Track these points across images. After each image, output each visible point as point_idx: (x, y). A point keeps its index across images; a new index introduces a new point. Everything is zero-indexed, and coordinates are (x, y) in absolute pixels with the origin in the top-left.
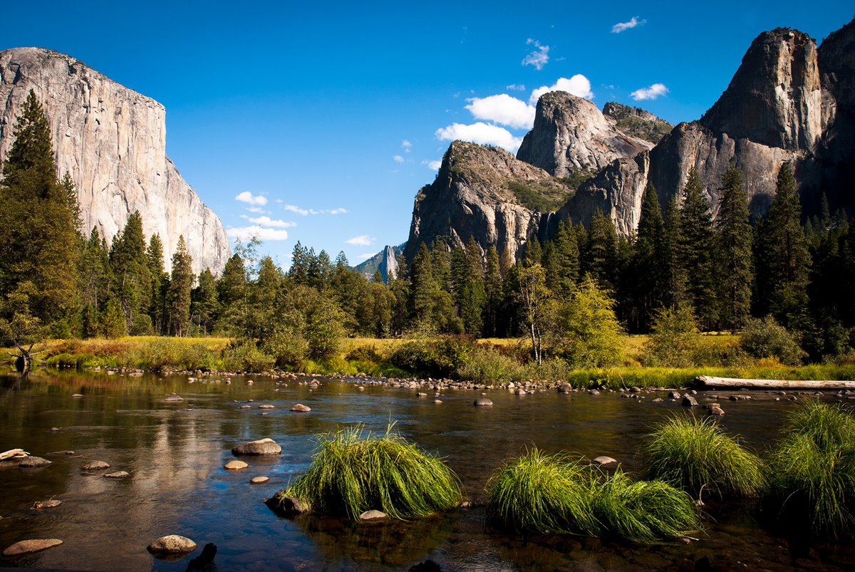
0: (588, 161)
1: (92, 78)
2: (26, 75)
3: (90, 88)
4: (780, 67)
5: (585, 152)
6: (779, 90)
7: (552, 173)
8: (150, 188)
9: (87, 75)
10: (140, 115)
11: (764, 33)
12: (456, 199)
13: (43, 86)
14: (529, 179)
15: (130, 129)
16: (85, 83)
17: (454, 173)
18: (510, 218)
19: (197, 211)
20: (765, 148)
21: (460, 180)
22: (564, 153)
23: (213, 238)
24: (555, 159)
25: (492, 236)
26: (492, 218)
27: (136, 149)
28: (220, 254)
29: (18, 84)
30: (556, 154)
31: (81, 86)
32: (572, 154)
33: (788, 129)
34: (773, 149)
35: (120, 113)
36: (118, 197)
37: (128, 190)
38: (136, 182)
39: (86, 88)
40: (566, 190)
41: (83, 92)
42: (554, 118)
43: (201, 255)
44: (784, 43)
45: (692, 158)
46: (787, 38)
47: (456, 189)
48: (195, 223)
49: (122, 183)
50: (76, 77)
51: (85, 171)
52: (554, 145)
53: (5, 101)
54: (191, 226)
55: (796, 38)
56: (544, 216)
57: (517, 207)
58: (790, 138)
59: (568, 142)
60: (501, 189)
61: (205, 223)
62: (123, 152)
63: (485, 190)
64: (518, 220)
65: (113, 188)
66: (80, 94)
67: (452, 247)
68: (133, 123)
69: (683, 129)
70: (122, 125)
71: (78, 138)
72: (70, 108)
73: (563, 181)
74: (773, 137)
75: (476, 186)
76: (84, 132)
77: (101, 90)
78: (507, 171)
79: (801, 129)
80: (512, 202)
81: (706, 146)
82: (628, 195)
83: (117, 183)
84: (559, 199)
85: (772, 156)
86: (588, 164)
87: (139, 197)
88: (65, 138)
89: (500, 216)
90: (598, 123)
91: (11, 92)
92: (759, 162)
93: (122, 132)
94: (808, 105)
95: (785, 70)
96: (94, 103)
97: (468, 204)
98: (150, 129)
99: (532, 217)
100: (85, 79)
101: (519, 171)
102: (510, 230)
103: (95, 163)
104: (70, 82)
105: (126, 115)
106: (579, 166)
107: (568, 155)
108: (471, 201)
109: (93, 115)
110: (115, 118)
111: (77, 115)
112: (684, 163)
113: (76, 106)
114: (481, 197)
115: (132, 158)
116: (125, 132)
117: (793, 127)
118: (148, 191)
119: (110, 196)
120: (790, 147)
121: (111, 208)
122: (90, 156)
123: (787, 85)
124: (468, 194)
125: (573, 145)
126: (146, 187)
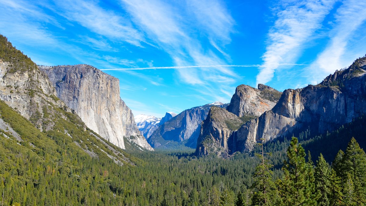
0: (248, 111)
1: (100, 74)
2: (84, 76)
3: (100, 77)
4: (289, 98)
5: (248, 107)
6: (289, 104)
7: (238, 115)
8: (116, 107)
9: (99, 73)
10: (113, 84)
11: (286, 90)
12: (212, 126)
13: (88, 79)
14: (231, 119)
15: (111, 89)
16: (98, 76)
17: (211, 118)
18: (225, 132)
19: (125, 109)
20: (286, 118)
21: (213, 121)
22: (242, 107)
23: (129, 117)
24: (239, 109)
25: (220, 137)
26: (220, 132)
27: (112, 95)
28: (131, 123)
29: (82, 79)
30: (240, 108)
31: (97, 77)
32: (244, 108)
33: (291, 114)
34: (288, 118)
35: (108, 84)
36: (107, 110)
37: (110, 108)
38: (112, 105)
39: (99, 77)
40: (241, 121)
41: (98, 79)
42: (240, 96)
43: (126, 124)
44: (290, 92)
45: (269, 120)
46: (291, 91)
47: (211, 123)
48: (124, 113)
49: (108, 106)
50: (96, 74)
51: (99, 103)
52: (239, 105)
53: (78, 84)
54: (123, 114)
55: (293, 91)
56: (233, 132)
57: (227, 129)
58: (292, 115)
59: (243, 104)
60: (223, 123)
61: (127, 112)
62: (108, 96)
63: (219, 124)
64: (227, 132)
65: (106, 108)
66: (97, 79)
67: (211, 139)
68: (111, 87)
69: (266, 113)
70: (108, 88)
71: (97, 93)
72: (94, 84)
73: (241, 118)
74: (288, 116)
75: (217, 122)
76: (98, 91)
77: (103, 78)
78: (225, 116)
79: (294, 114)
80: (225, 128)
81: (272, 117)
82: (253, 129)
83: (107, 106)
84: (238, 125)
85: (288, 120)
86: (248, 112)
87: (113, 110)
88: (93, 93)
89: (222, 132)
90: (253, 96)
91: (80, 81)
92: (284, 122)
93: (108, 90)
94: (296, 108)
95: (290, 99)
96: (101, 82)
97: (215, 128)
98: (116, 88)
99: (230, 132)
100: (98, 75)
101: (229, 116)
102: (225, 135)
103: (101, 100)
104: (94, 76)
105: (109, 84)
106: (246, 112)
107: (243, 109)
108: (215, 127)
109: (101, 86)
110: (106, 86)
111: (96, 86)
112: (266, 121)
113: (96, 83)
114: (218, 126)
115: (111, 97)
116: (109, 90)
117: (293, 113)
118: (115, 108)
119: (105, 110)
120: (292, 118)
121: (105, 114)
122: (100, 98)
123: (291, 103)
124: (215, 125)
125: (245, 105)
126: (115, 107)
